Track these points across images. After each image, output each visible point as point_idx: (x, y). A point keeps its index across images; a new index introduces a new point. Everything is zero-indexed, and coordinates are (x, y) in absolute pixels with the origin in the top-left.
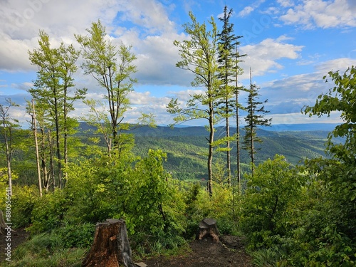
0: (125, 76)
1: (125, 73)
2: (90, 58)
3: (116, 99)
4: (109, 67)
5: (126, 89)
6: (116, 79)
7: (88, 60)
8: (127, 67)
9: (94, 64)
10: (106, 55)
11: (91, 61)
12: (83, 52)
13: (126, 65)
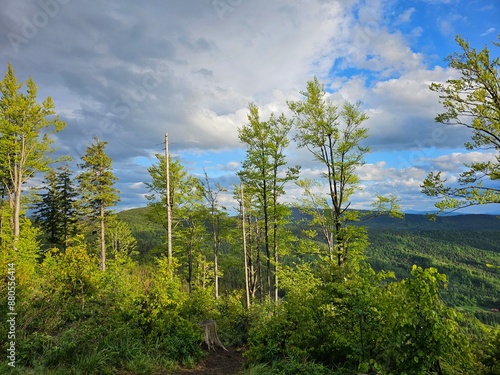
0: (351, 145)
1: (352, 141)
2: (305, 127)
3: (340, 176)
4: (329, 135)
5: (353, 163)
6: (339, 150)
7: (302, 129)
8: (354, 132)
9: (310, 133)
10: (325, 120)
11: (306, 130)
12: (295, 122)
13: (353, 130)
